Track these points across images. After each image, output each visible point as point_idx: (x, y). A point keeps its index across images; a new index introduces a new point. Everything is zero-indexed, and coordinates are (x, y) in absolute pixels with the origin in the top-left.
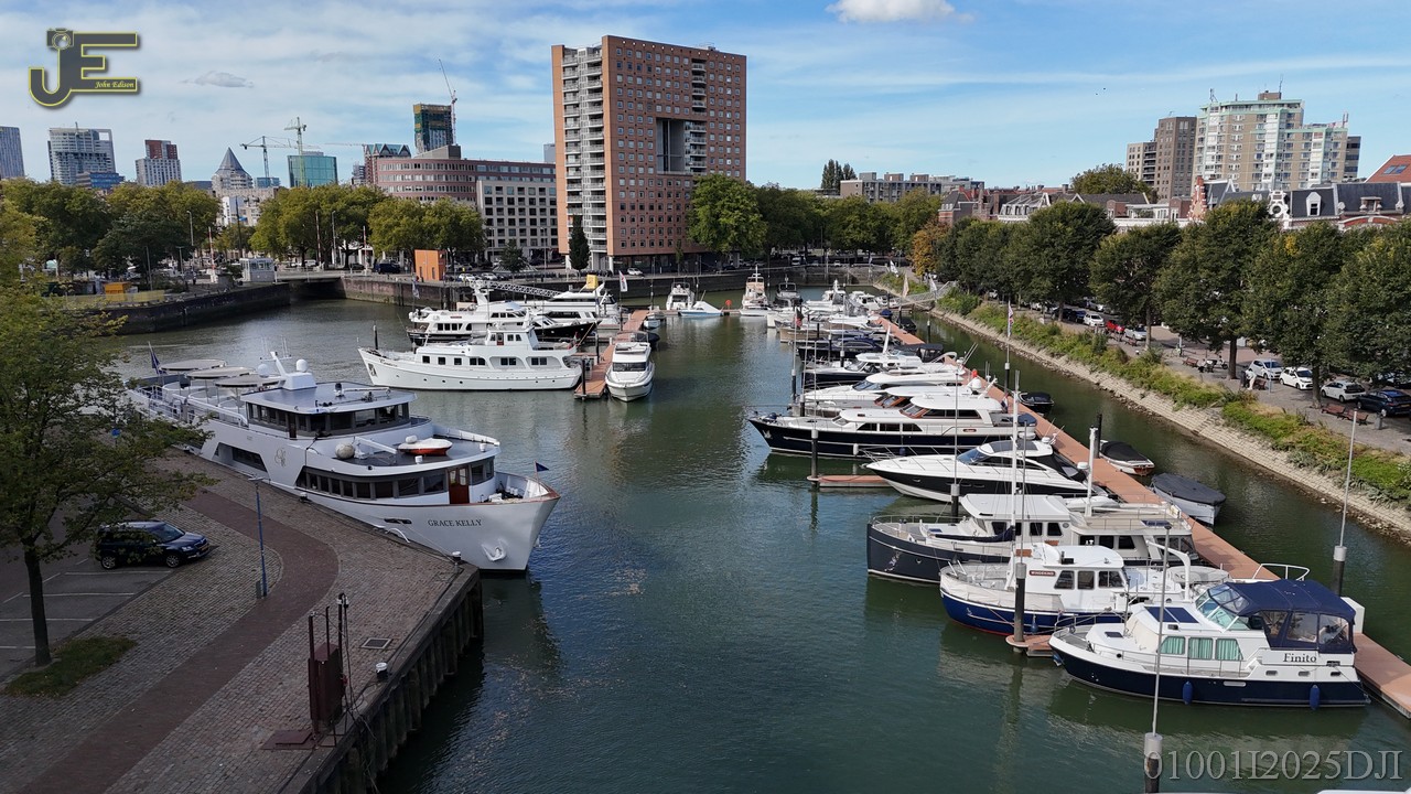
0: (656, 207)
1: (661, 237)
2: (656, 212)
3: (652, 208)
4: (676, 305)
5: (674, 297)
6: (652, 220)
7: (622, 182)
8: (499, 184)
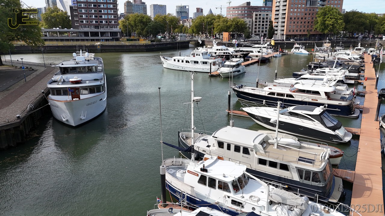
0: (304, 18)
1: (304, 29)
2: (304, 20)
3: (302, 18)
4: (295, 50)
5: (295, 47)
6: (302, 23)
7: (292, 10)
8: (260, 13)
